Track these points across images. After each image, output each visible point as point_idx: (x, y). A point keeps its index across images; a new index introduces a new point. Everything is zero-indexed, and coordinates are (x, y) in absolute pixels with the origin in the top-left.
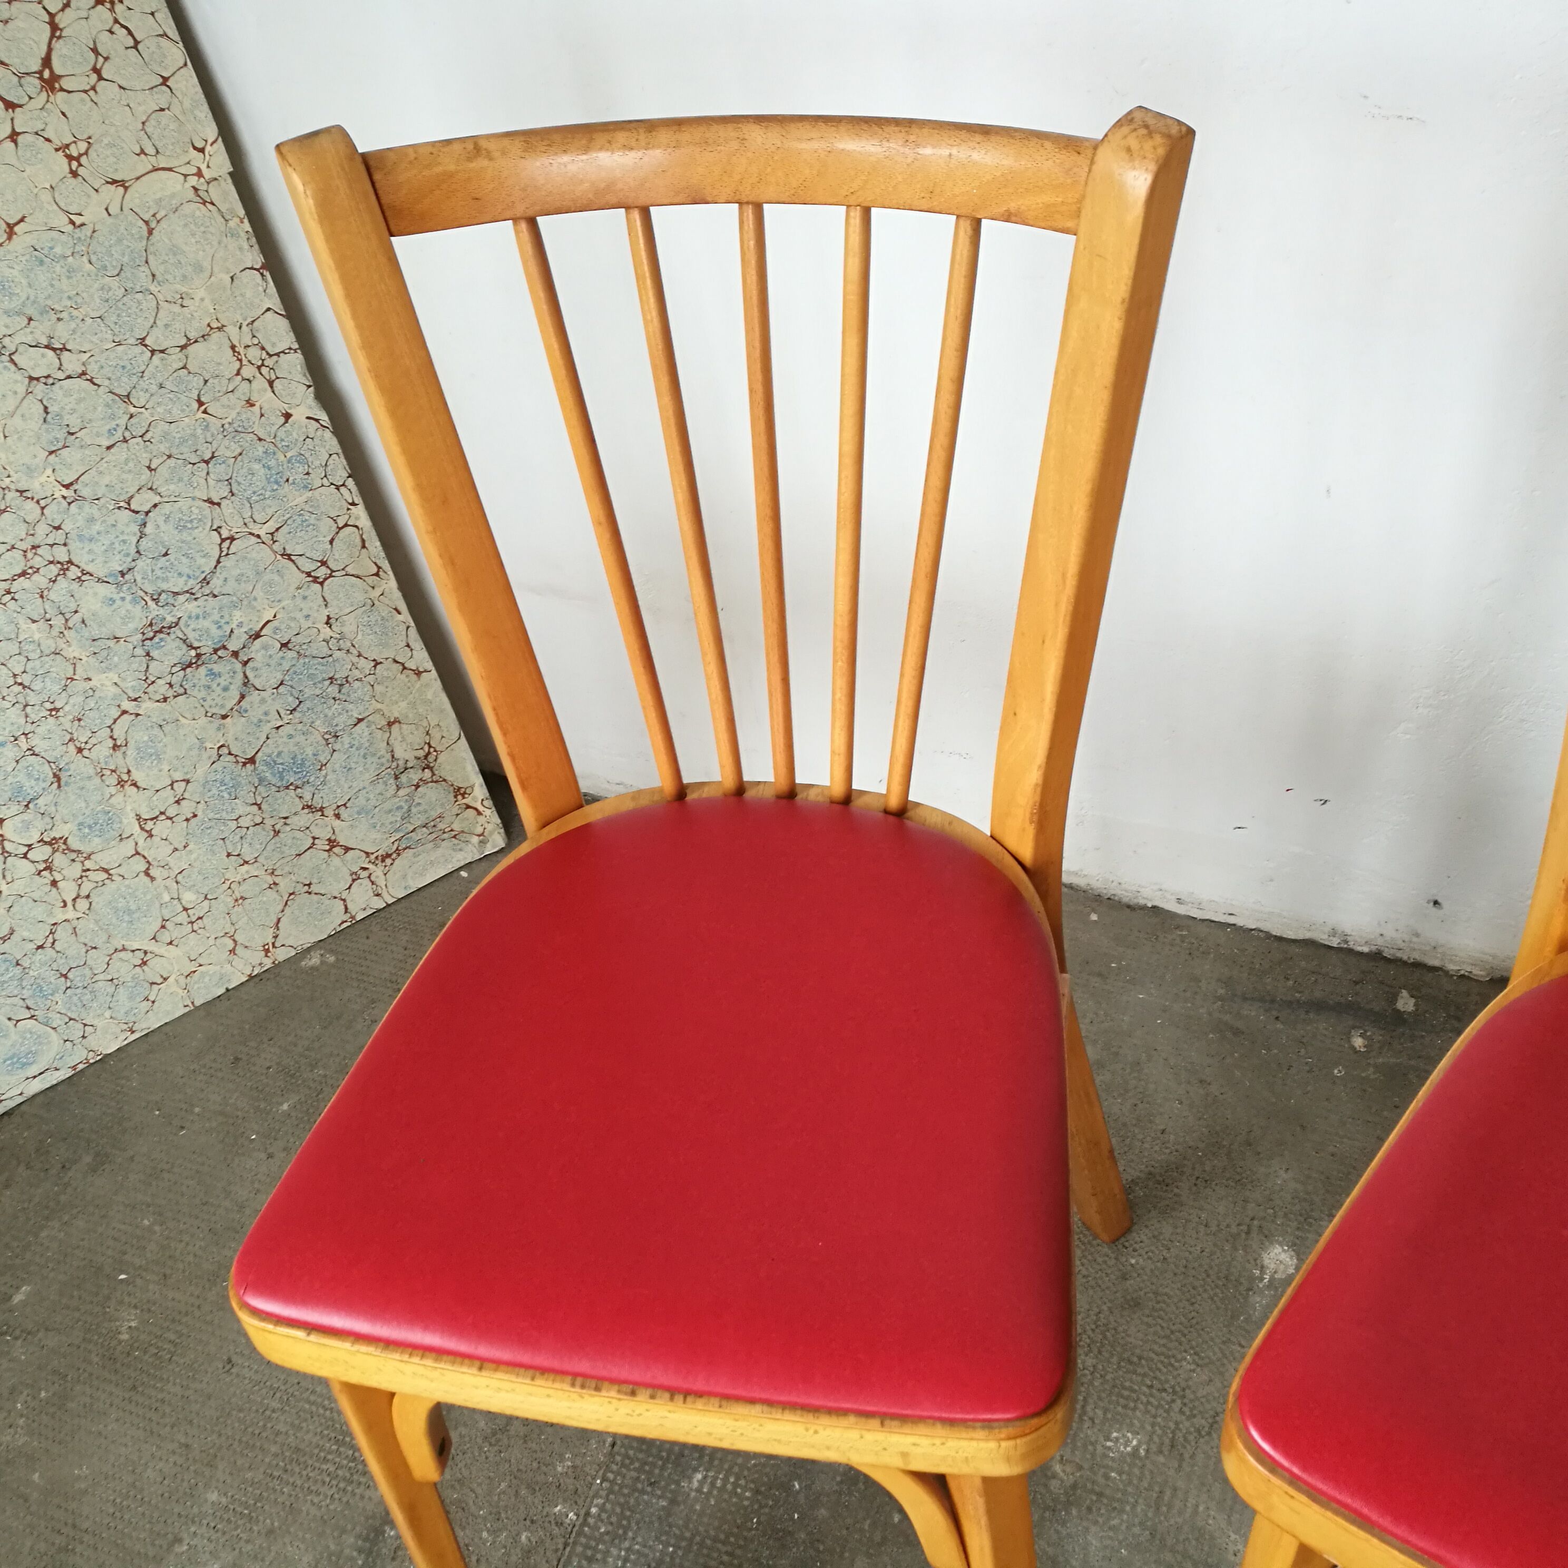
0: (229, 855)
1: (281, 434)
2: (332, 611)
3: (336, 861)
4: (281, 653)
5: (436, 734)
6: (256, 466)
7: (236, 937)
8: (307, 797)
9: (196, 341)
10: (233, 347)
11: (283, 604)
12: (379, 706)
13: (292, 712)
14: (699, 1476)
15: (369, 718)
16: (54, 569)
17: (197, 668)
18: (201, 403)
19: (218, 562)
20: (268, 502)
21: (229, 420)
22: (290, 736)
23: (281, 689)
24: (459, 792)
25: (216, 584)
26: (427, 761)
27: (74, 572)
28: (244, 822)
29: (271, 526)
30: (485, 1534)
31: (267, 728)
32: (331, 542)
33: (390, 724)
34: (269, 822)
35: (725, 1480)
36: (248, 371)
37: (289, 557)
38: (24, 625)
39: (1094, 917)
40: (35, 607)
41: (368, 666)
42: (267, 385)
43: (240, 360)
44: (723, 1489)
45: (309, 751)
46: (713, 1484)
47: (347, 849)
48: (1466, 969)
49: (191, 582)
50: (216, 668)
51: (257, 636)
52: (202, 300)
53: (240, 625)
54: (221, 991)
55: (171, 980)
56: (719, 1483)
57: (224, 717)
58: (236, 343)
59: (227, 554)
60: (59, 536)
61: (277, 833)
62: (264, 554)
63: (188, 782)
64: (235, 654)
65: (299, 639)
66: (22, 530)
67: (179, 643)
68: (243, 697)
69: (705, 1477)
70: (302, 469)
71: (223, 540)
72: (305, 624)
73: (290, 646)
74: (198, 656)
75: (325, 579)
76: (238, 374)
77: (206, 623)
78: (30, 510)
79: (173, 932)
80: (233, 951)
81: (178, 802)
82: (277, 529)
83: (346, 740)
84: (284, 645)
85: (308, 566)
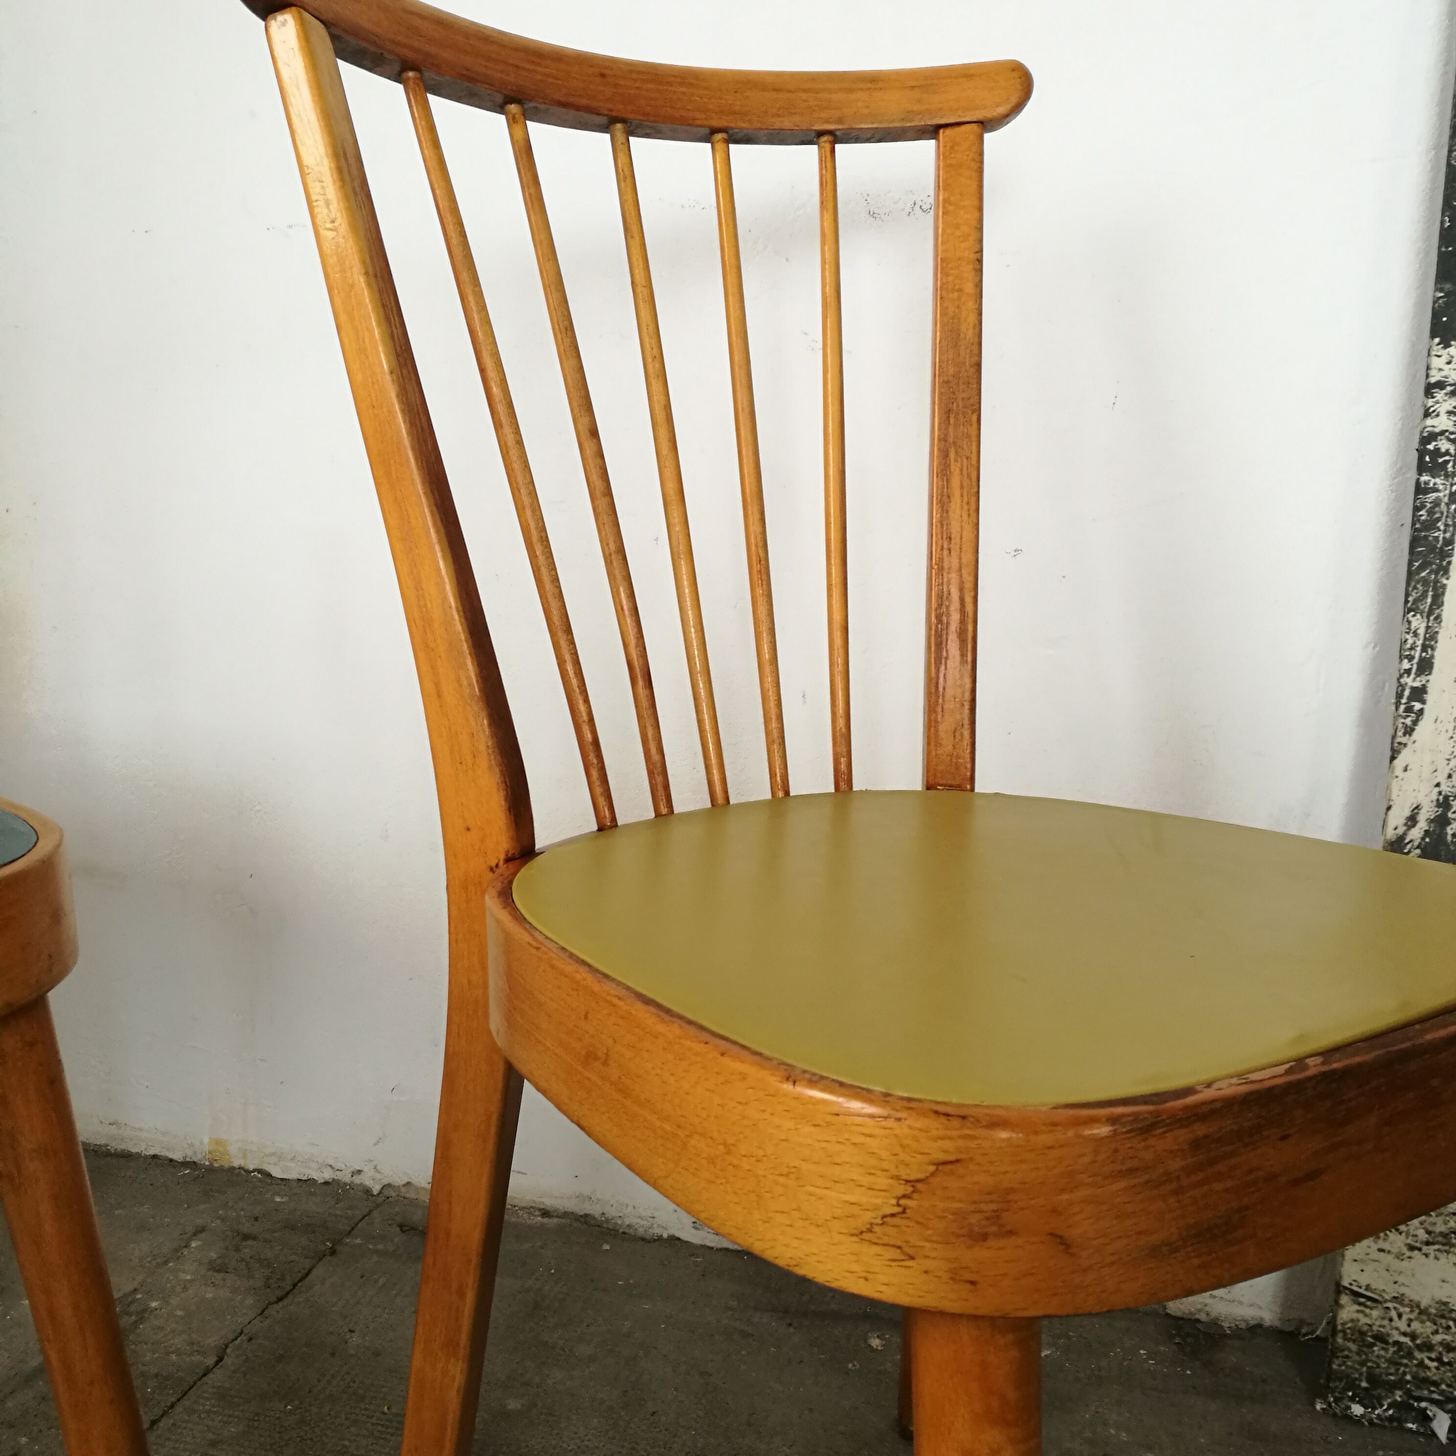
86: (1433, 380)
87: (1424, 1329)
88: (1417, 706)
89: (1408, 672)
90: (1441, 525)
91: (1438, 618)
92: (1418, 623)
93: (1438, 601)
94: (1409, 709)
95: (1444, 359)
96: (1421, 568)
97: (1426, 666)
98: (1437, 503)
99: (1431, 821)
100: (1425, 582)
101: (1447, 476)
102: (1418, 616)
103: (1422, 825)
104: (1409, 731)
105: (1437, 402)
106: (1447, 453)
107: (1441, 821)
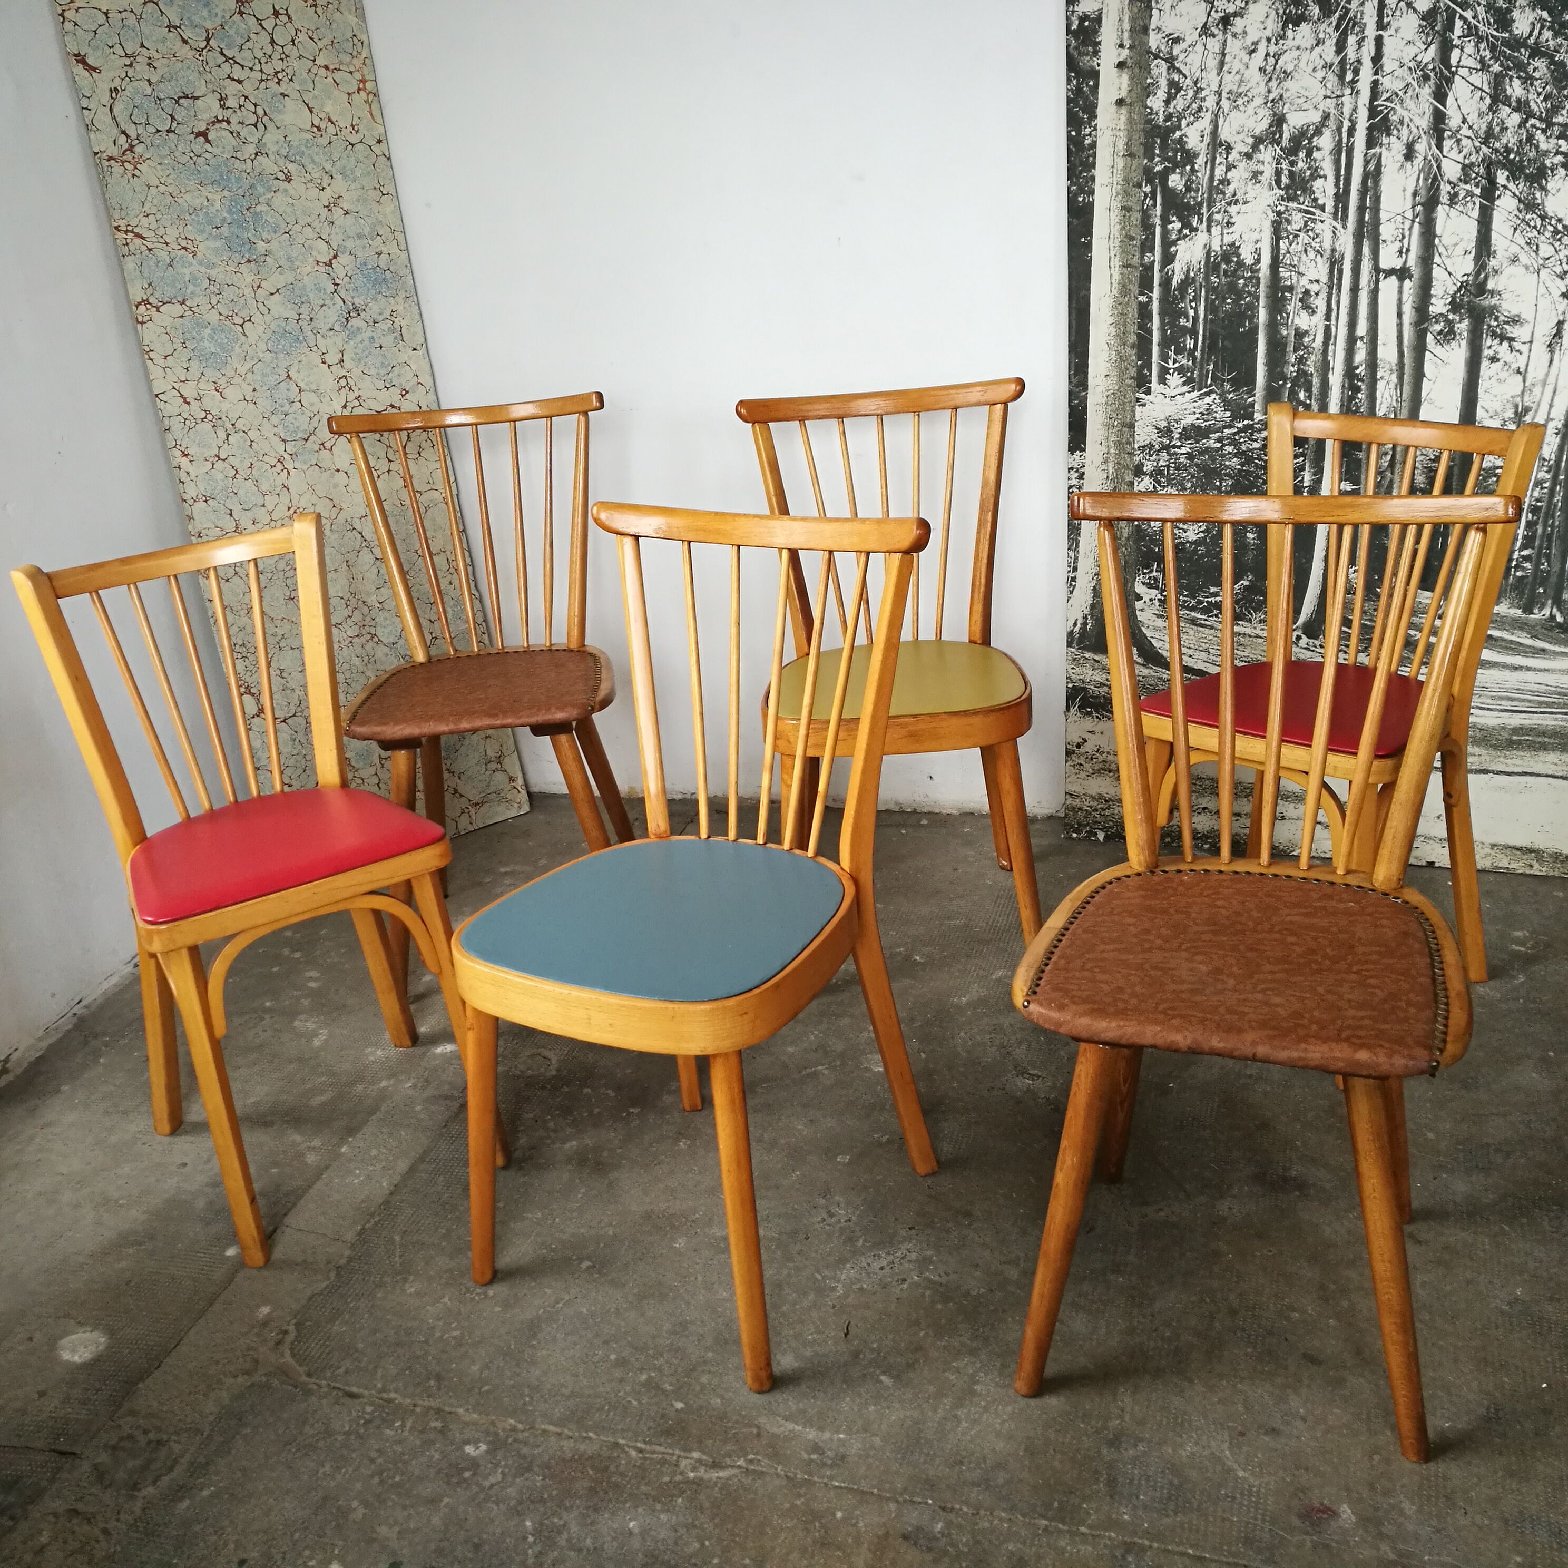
3: (456, 800)
5: (505, 747)
16: (369, 636)
24: (512, 779)
26: (499, 760)
27: (376, 639)
38: (354, 658)
40: (359, 650)
47: (461, 796)
48: (949, 811)
60: (373, 623)
66: (361, 617)
78: (366, 610)
86: (1070, 466)
87: (1094, 804)
88: (1074, 583)
89: (1070, 571)
91: (1078, 552)
92: (1072, 554)
93: (1077, 546)
94: (1071, 584)
95: (1072, 459)
96: (1072, 533)
97: (1075, 569)
99: (1081, 623)
102: (1072, 551)
103: (1079, 626)
104: (1072, 592)
105: (1071, 474)
107: (1085, 624)
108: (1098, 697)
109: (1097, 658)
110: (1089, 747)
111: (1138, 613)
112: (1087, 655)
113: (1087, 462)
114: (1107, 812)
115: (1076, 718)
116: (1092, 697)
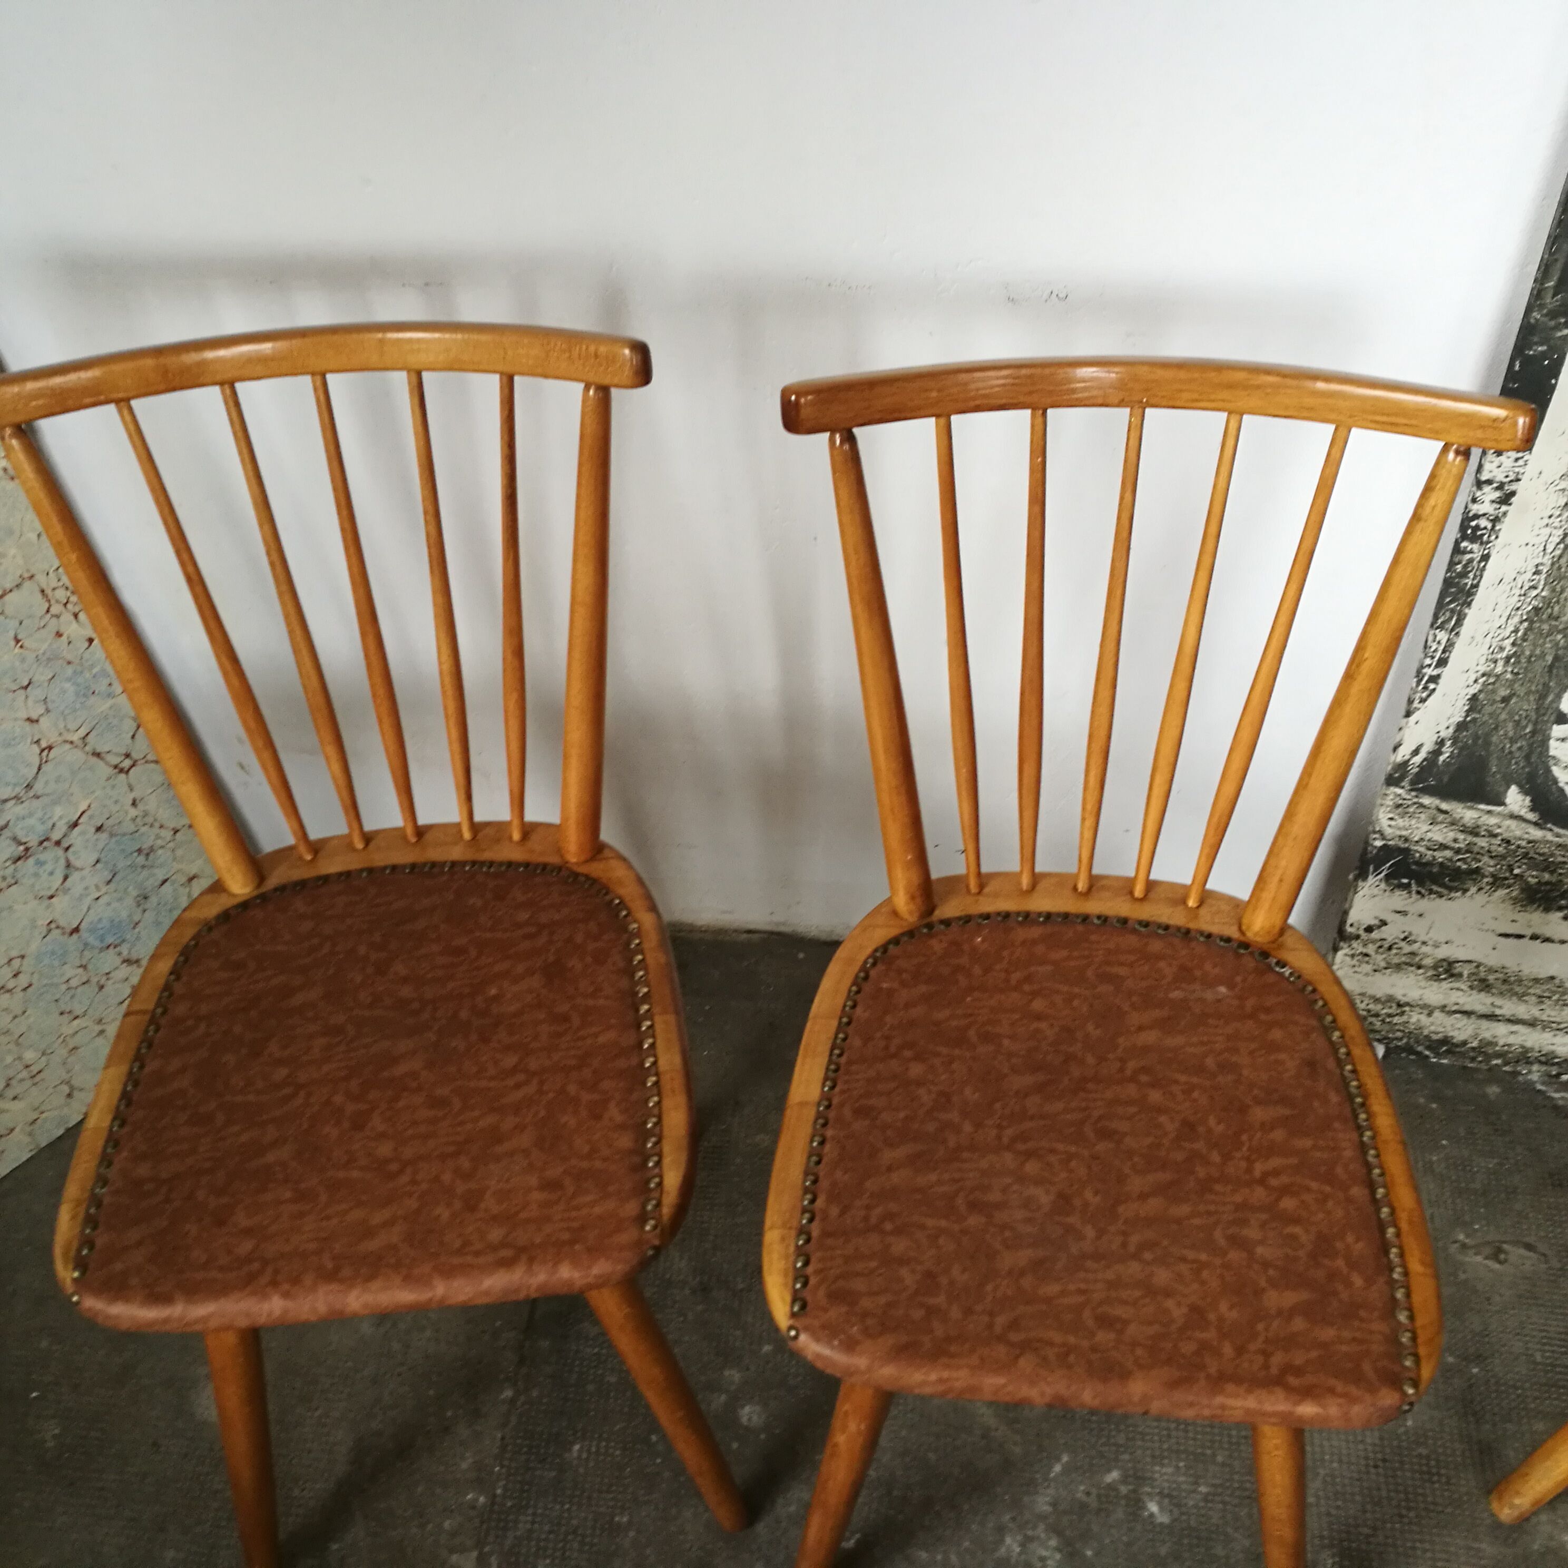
0: (62, 1014)
1: (87, 655)
2: (136, 794)
4: (96, 837)
6: (67, 685)
7: (73, 1082)
8: (125, 953)
9: (11, 591)
10: (43, 591)
11: (96, 794)
12: (180, 866)
13: (109, 882)
14: (577, 1447)
15: (173, 878)
17: (27, 858)
18: (17, 641)
19: (39, 769)
20: (78, 713)
21: (41, 651)
22: (109, 904)
23: (98, 865)
25: (38, 787)
28: (74, 983)
29: (82, 732)
30: (414, 1530)
31: (88, 901)
32: (133, 737)
33: (191, 879)
34: (94, 980)
35: (598, 1447)
36: (55, 609)
37: (97, 755)
39: (801, 956)
41: (167, 834)
42: (72, 618)
43: (49, 601)
44: (597, 1453)
45: (124, 914)
46: (589, 1451)
49: (18, 790)
50: (42, 857)
51: (75, 825)
52: (14, 557)
53: (61, 818)
54: (61, 1132)
55: (17, 1130)
56: (594, 1449)
57: (51, 897)
58: (44, 587)
59: (46, 762)
61: (102, 987)
62: (77, 756)
63: (23, 957)
64: (58, 843)
65: (110, 822)
67: (8, 842)
68: (66, 878)
69: (582, 1448)
70: (106, 682)
71: (43, 750)
72: (115, 808)
73: (104, 827)
74: (27, 849)
75: (129, 769)
76: (48, 611)
77: (32, 821)
79: (17, 1089)
80: (69, 1096)
81: (15, 976)
82: (87, 734)
83: (154, 900)
84: (99, 829)
85: (115, 760)
86: (1484, 477)
87: (1376, 1007)
88: (1432, 686)
89: (1430, 666)
90: (1471, 575)
91: (1457, 634)
92: (1442, 636)
93: (1459, 623)
94: (1425, 688)
95: (1496, 464)
96: (1451, 602)
97: (1442, 662)
98: (1471, 561)
99: (1429, 753)
100: (1453, 611)
101: (1482, 543)
102: (1443, 632)
103: (1423, 755)
104: (1423, 701)
105: (1483, 494)
106: (1485, 528)
107: (1437, 753)
108: (1429, 864)
109: (1444, 806)
110: (1389, 933)
111: (1552, 743)
112: (1426, 800)
113: (1530, 471)
114: (1396, 1020)
115: (1376, 891)
116: (1417, 863)
